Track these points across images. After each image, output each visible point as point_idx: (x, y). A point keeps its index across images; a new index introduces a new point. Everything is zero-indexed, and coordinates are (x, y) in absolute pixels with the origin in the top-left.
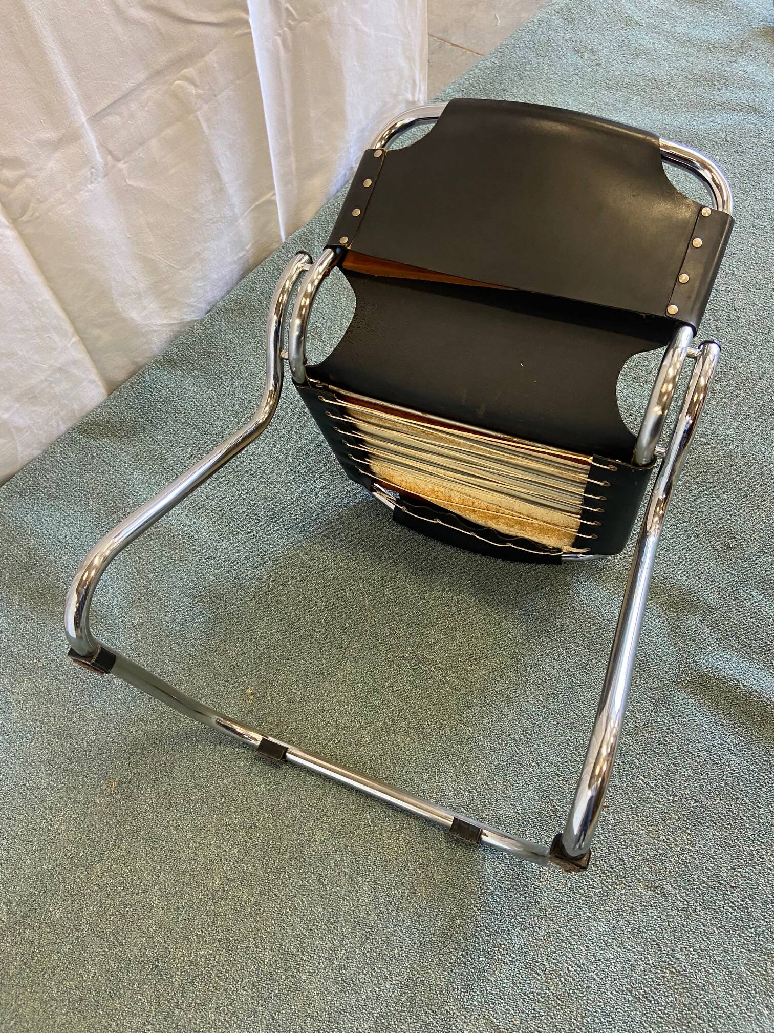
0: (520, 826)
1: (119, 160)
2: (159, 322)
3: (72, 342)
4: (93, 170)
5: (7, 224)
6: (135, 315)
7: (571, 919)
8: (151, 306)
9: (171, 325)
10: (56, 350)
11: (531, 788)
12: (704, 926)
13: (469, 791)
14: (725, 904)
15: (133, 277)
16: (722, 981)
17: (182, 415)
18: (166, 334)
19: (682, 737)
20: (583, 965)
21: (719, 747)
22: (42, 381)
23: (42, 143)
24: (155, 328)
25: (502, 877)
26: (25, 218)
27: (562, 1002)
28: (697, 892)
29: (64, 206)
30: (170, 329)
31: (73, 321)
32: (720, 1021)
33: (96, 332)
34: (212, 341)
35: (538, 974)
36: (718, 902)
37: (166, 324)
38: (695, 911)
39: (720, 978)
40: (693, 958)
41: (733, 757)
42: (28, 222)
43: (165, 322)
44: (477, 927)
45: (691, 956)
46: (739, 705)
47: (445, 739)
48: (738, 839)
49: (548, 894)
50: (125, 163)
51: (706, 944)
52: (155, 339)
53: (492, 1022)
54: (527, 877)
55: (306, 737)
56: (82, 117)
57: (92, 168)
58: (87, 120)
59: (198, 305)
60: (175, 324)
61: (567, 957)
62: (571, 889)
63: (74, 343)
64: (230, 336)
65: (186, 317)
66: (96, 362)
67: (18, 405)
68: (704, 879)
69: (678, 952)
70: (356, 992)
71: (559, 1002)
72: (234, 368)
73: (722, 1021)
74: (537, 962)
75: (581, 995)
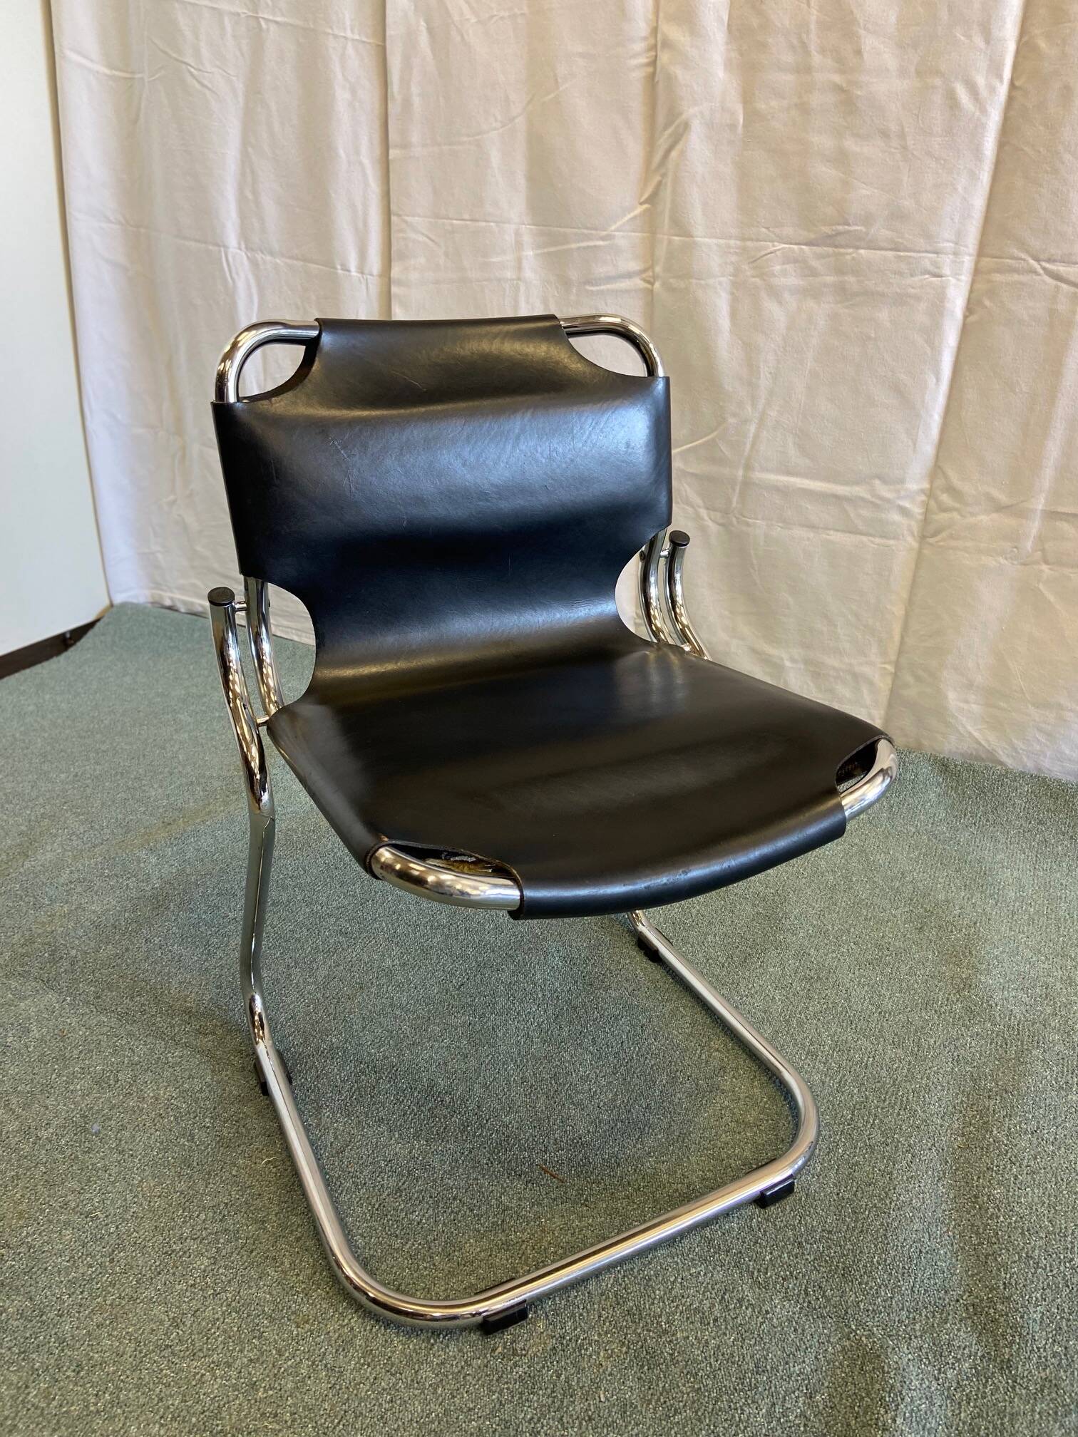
0: (567, 1143)
1: (1046, 562)
2: (970, 729)
3: (883, 666)
4: (1015, 550)
5: (916, 534)
6: (953, 698)
7: (472, 1210)
8: (974, 706)
9: (980, 744)
10: (865, 656)
11: (616, 1149)
12: (497, 1380)
13: (590, 1089)
14: (535, 1409)
15: (978, 665)
16: (428, 1407)
17: (897, 799)
18: (966, 747)
19: (763, 1331)
20: (422, 1228)
21: (770, 1388)
22: (834, 668)
23: (990, 498)
24: (961, 729)
25: (503, 1134)
26: (931, 540)
27: (377, 1210)
28: (543, 1367)
29: (967, 555)
30: (976, 746)
31: (900, 653)
32: (374, 1405)
33: (909, 679)
34: (998, 788)
35: (404, 1183)
36: (535, 1398)
37: (974, 737)
38: (516, 1365)
39: (432, 1405)
40: (452, 1365)
41: (764, 1411)
42: (931, 544)
43: (976, 734)
44: (445, 1118)
45: (454, 1363)
46: (857, 1418)
47: (642, 1060)
48: (637, 1425)
49: (496, 1185)
50: (1050, 569)
51: (474, 1383)
52: (953, 738)
53: (347, 1146)
54: (511, 1160)
55: (598, 949)
56: (1040, 504)
57: (1016, 547)
58: (1042, 510)
59: (1024, 757)
60: (984, 747)
61: (428, 1209)
62: (508, 1208)
63: (885, 669)
64: (1020, 802)
65: (1001, 753)
66: (890, 706)
67: (802, 667)
68: (563, 1376)
69: (457, 1346)
70: (364, 1028)
71: (376, 1206)
72: (987, 820)
73: (376, 1408)
74: (417, 1181)
75: (387, 1228)
